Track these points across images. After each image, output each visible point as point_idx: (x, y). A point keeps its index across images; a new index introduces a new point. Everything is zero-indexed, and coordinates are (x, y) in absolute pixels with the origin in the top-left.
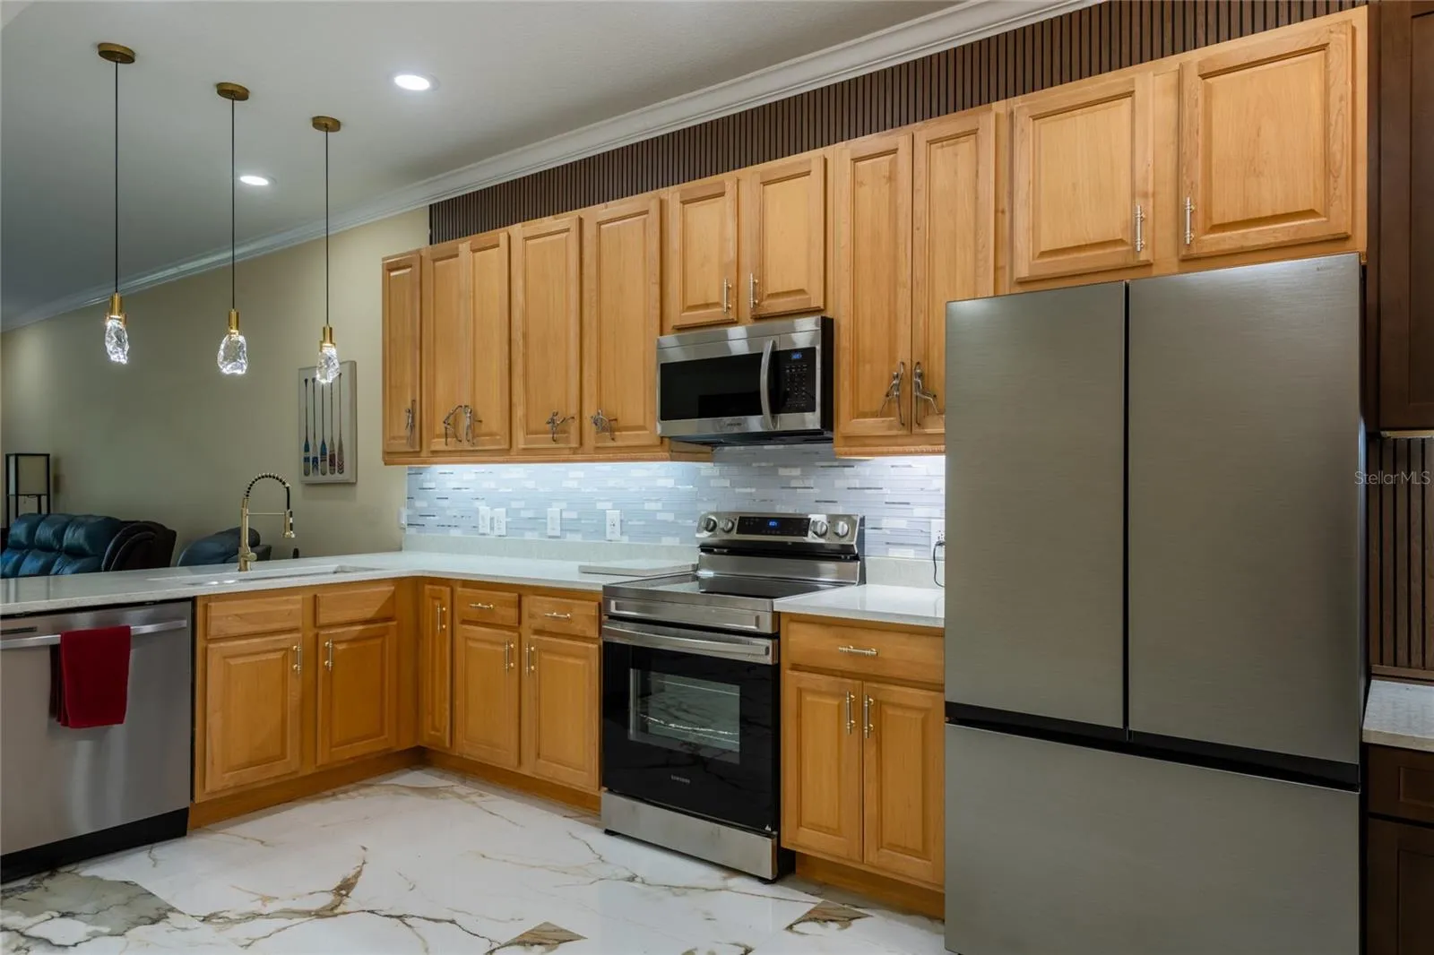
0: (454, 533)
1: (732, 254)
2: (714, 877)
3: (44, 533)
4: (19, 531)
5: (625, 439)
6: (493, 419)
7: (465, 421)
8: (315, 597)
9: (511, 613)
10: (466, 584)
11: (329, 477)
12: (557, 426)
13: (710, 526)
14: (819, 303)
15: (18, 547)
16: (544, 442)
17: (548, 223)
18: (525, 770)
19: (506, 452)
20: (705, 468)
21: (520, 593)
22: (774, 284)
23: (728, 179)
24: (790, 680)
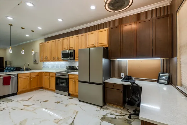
0: (47, 68)
1: (67, 44)
2: (63, 96)
3: (9, 68)
4: (6, 68)
5: (59, 59)
6: (49, 58)
7: (46, 58)
8: (30, 74)
9: (49, 75)
10: (45, 72)
11: (36, 63)
12: (54, 58)
13: (67, 67)
14: (74, 48)
15: (6, 70)
16: (53, 60)
17: (53, 41)
18: (50, 89)
19: (50, 61)
20: (67, 62)
21: (49, 73)
22: (70, 47)
23: (67, 38)
24: (69, 79)
